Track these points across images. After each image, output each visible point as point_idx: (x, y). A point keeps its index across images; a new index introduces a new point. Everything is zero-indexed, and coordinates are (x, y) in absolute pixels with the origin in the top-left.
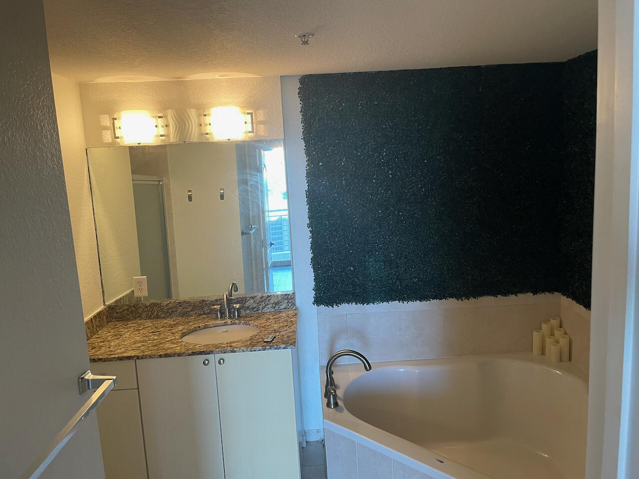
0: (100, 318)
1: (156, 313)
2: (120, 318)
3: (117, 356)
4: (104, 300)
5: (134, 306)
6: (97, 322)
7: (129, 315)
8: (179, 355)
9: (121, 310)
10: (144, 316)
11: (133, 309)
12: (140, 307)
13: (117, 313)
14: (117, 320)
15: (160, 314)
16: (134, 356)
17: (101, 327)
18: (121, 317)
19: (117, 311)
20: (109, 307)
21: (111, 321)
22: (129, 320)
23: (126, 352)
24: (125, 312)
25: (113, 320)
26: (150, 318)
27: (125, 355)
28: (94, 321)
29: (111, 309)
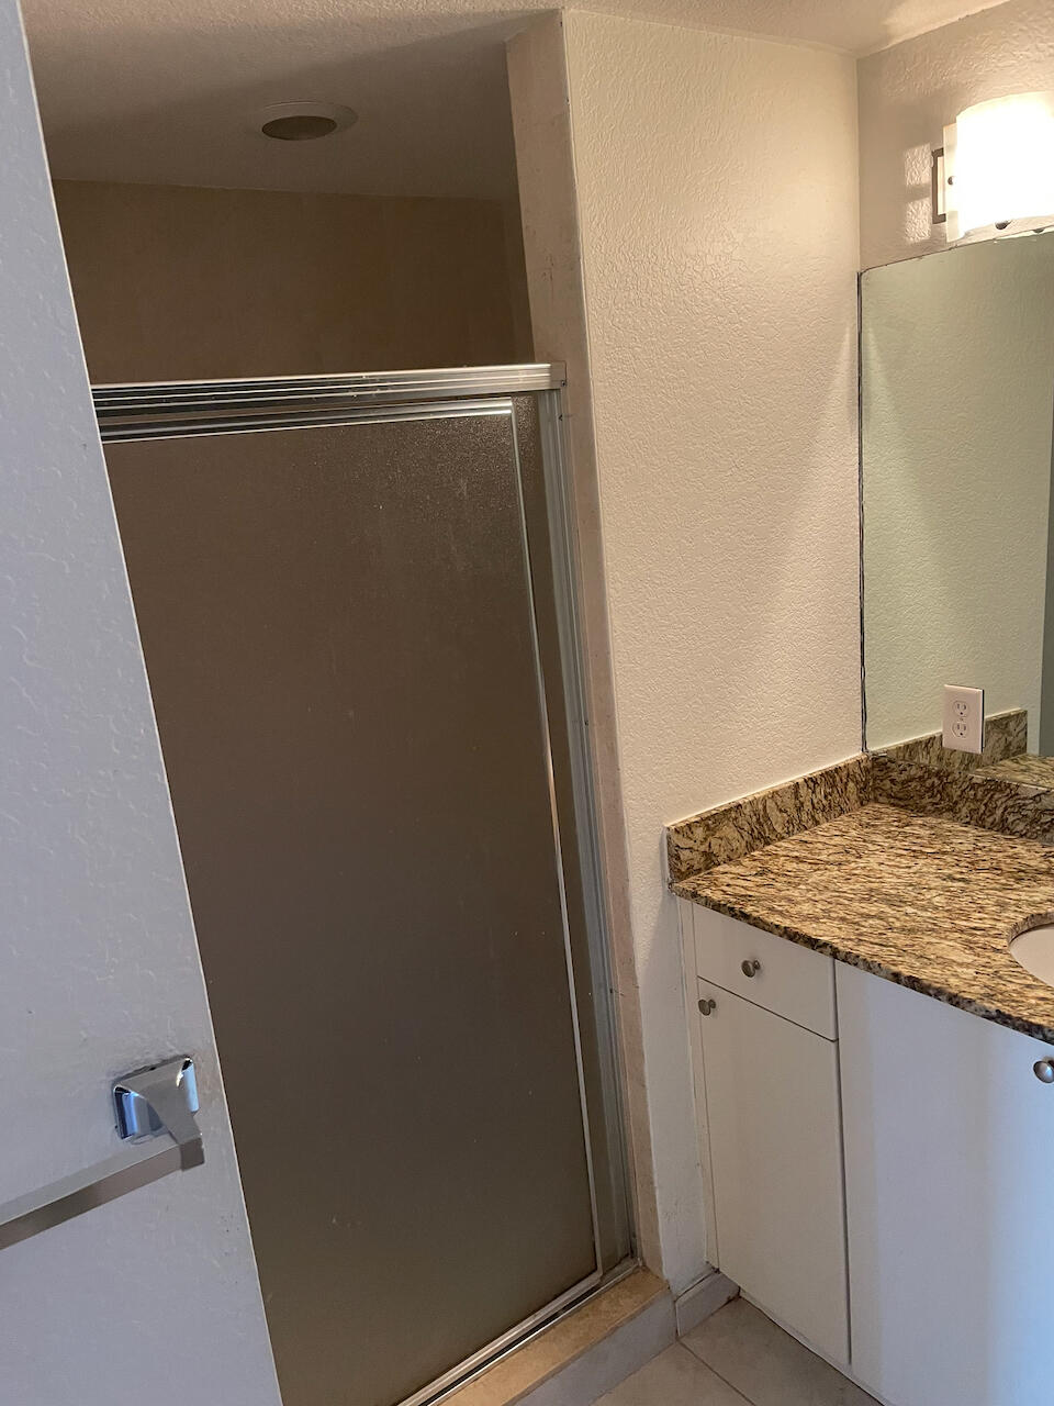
0: (833, 786)
1: (999, 812)
2: (900, 799)
3: (787, 923)
4: (864, 736)
5: (938, 772)
6: (821, 797)
7: (922, 797)
8: (954, 1000)
9: (904, 776)
10: (964, 810)
11: (937, 782)
12: (954, 781)
13: (892, 781)
14: (892, 801)
15: (1011, 819)
16: (826, 944)
17: (831, 810)
18: (900, 795)
19: (894, 775)
20: (874, 760)
21: (876, 800)
22: (921, 810)
23: (816, 919)
24: (913, 784)
25: (881, 799)
26: (980, 823)
27: (809, 929)
28: (803, 791)
29: (879, 766)
